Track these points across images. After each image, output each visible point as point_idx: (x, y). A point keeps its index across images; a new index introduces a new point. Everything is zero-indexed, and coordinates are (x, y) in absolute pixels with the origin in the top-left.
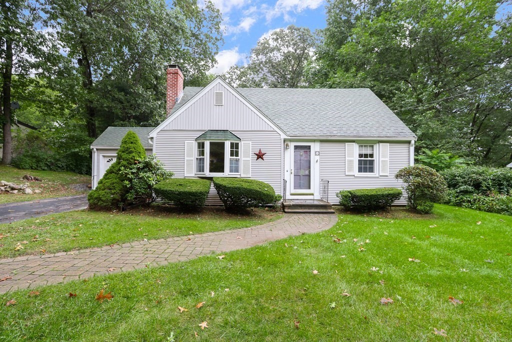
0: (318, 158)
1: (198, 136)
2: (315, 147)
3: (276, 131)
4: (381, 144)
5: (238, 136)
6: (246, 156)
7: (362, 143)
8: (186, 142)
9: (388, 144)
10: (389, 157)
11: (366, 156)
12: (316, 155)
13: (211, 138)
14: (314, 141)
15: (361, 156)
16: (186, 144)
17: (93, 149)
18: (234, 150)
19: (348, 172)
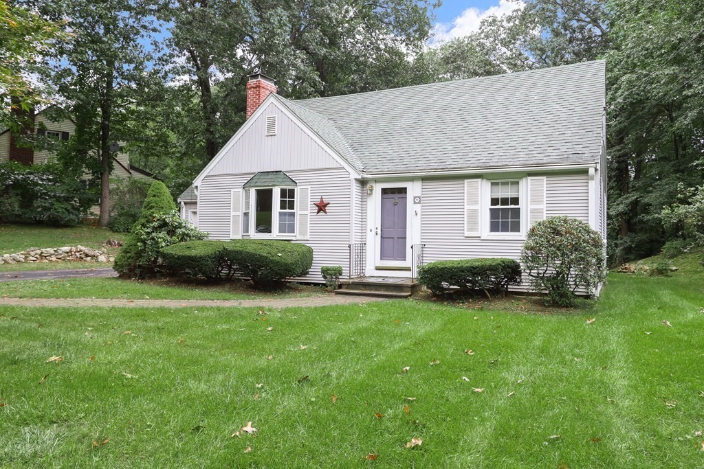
0: (418, 207)
1: (246, 181)
2: (414, 189)
3: (343, 168)
4: (529, 178)
5: (293, 179)
6: (303, 208)
7: (496, 178)
8: (232, 190)
9: (544, 178)
10: (545, 202)
11: (505, 201)
12: (415, 203)
13: (257, 184)
14: (412, 179)
15: (494, 201)
16: (232, 192)
17: (180, 203)
18: (287, 199)
19: (468, 230)
